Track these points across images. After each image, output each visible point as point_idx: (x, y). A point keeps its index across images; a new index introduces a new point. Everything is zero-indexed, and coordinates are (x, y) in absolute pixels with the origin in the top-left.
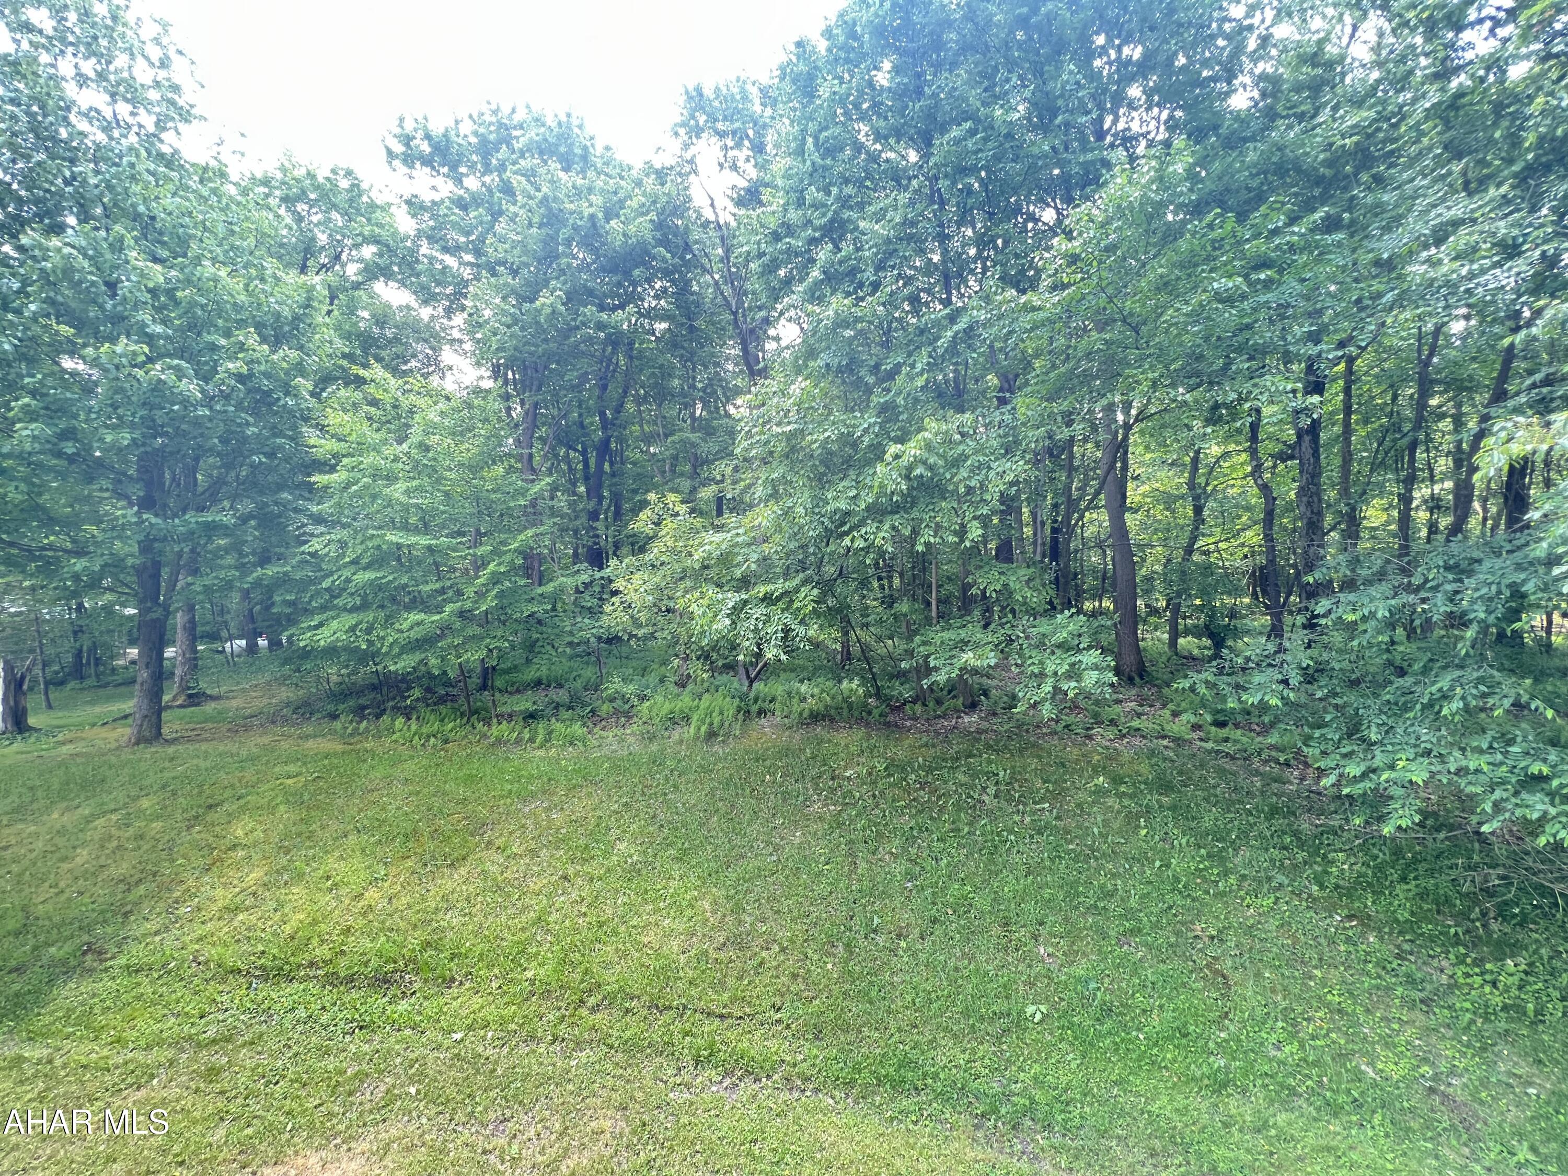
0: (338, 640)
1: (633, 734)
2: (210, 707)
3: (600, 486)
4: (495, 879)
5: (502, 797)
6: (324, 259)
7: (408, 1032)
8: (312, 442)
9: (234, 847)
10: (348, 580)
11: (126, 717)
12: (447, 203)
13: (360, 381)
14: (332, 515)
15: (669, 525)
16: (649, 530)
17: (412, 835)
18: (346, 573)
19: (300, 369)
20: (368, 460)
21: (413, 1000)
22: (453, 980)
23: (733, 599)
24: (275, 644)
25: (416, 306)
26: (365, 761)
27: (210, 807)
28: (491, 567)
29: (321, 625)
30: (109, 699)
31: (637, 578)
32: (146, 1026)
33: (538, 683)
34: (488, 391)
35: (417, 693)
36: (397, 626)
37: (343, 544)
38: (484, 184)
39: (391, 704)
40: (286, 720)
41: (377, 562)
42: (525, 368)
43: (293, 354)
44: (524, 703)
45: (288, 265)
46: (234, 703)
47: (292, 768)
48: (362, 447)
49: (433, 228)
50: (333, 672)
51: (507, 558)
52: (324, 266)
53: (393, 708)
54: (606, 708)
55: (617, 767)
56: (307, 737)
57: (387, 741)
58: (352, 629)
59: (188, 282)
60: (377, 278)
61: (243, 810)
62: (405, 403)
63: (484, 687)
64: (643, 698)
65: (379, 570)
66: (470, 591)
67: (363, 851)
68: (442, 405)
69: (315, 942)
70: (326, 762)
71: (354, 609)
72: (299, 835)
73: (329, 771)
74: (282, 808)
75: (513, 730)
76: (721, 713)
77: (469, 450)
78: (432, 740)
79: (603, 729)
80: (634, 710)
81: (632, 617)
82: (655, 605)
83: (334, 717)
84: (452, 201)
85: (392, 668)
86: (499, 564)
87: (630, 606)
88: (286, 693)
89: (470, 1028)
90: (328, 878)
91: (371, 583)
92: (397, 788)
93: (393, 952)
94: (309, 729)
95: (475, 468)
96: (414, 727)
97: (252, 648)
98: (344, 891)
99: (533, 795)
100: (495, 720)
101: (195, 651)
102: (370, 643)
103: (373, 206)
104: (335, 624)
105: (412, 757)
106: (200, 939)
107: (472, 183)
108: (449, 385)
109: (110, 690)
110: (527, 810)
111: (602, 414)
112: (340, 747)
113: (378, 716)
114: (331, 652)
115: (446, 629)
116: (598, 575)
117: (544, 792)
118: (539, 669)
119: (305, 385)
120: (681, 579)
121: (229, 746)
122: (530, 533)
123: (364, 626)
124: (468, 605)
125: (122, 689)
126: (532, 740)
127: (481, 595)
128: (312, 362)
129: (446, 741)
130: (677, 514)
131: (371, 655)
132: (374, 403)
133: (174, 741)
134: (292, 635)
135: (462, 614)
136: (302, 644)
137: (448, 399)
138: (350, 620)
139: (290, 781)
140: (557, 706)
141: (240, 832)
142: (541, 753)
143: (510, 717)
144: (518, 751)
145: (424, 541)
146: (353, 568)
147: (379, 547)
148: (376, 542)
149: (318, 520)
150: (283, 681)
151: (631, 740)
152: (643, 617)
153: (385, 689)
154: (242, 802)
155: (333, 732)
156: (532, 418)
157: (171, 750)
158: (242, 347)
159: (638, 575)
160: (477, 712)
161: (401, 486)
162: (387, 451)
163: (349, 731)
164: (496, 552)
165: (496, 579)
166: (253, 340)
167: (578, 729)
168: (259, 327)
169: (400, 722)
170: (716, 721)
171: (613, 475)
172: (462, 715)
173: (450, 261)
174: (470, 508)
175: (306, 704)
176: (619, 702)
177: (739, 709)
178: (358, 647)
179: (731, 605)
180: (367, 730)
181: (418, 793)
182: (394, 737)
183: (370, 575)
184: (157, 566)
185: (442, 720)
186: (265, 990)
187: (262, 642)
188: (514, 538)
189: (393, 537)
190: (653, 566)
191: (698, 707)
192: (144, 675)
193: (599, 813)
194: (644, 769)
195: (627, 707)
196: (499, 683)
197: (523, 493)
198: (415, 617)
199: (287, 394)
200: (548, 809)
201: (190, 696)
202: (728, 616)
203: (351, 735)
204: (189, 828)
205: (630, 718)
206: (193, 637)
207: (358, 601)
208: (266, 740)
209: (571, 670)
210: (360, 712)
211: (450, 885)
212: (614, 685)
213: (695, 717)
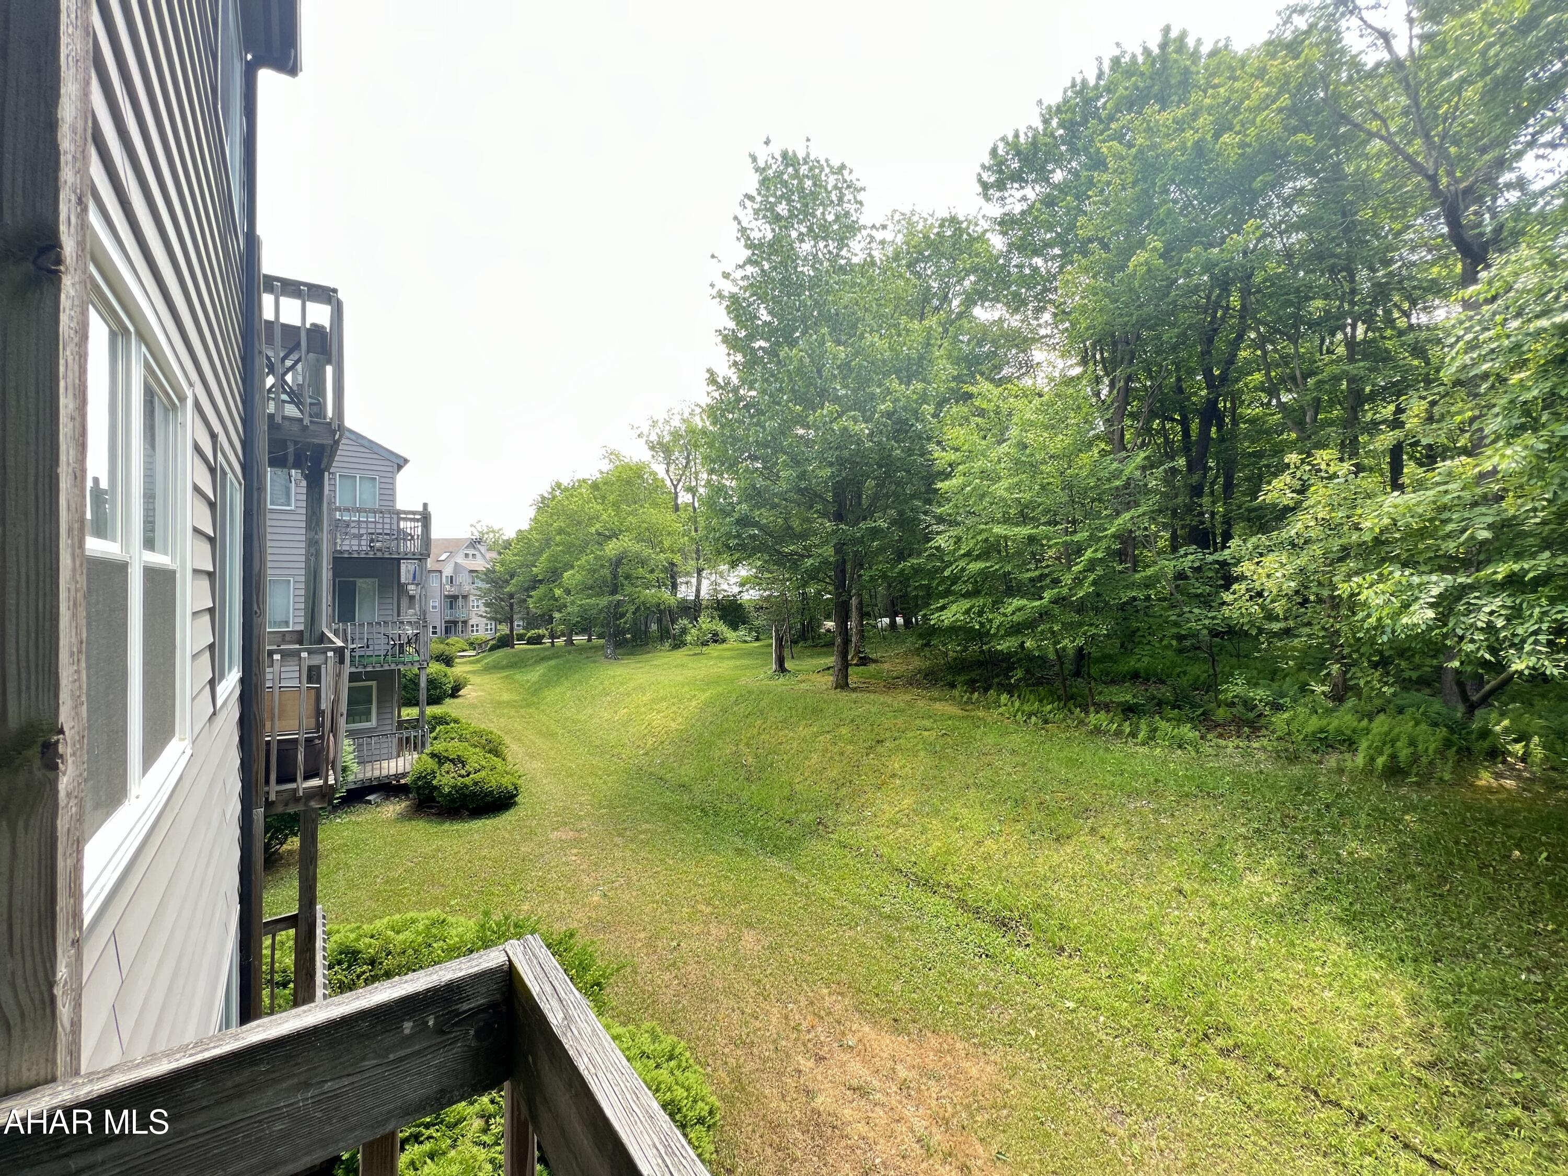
0: (956, 621)
1: (1264, 748)
2: (872, 667)
3: (1203, 455)
4: (1100, 868)
5: (1104, 787)
6: (935, 302)
7: (1025, 978)
8: (936, 455)
9: (894, 776)
10: (963, 570)
11: (828, 669)
12: (1038, 205)
13: (969, 396)
14: (950, 515)
15: (1318, 493)
16: (1288, 499)
17: (1019, 802)
18: (962, 564)
19: (924, 398)
20: (978, 465)
21: (1027, 951)
22: (1062, 949)
23: (1438, 584)
24: (907, 623)
25: (1008, 316)
26: (979, 727)
27: (878, 742)
28: (1089, 554)
29: (943, 608)
30: (819, 655)
31: (1270, 561)
32: (849, 887)
33: (1135, 676)
34: (1079, 378)
35: (1019, 673)
36: (1002, 610)
37: (959, 540)
38: (1070, 172)
39: (996, 680)
40: (919, 685)
41: (984, 555)
42: (1115, 344)
43: (920, 386)
44: (1125, 696)
45: (912, 318)
46: (886, 666)
47: (927, 723)
48: (971, 456)
49: (1022, 238)
50: (953, 649)
51: (1104, 544)
52: (936, 308)
53: (998, 684)
54: (1221, 713)
55: (1240, 783)
56: (935, 700)
57: (995, 713)
58: (967, 612)
59: (857, 354)
60: (975, 304)
61: (899, 748)
62: (1004, 407)
63: (1077, 674)
64: (1277, 708)
65: (987, 560)
66: (1067, 579)
67: (982, 805)
68: (1037, 401)
69: (949, 869)
70: (950, 722)
71: (967, 595)
72: (935, 778)
73: (953, 730)
74: (922, 753)
75: (1112, 722)
76: (1412, 743)
77: (1061, 442)
78: (1034, 719)
79: (1220, 736)
80: (1263, 721)
81: (1263, 607)
82: (1297, 592)
83: (953, 686)
84: (1042, 202)
85: (999, 647)
86: (1096, 551)
87: (1260, 594)
88: (917, 663)
89: (1081, 1002)
90: (957, 819)
91: (982, 572)
92: (1006, 755)
93: (1009, 901)
94: (936, 694)
95: (1069, 456)
96: (1017, 704)
97: (893, 624)
98: (968, 834)
99: (1137, 793)
100: (1092, 709)
101: (862, 625)
102: (982, 625)
103: (972, 240)
104: (954, 608)
105: (1016, 731)
106: (877, 838)
107: (1058, 176)
108: (1041, 382)
109: (819, 650)
110: (1132, 806)
111: (1208, 374)
112: (960, 713)
113: (986, 690)
114: (953, 630)
115: (1044, 615)
116: (1210, 558)
117: (1151, 793)
118: (1140, 660)
119: (928, 409)
120: (1341, 559)
121: (888, 699)
122: (1127, 516)
123: (976, 609)
124: (1065, 591)
125: (825, 649)
126: (1133, 735)
127: (1078, 581)
128: (931, 389)
129: (1046, 722)
130: (1335, 476)
131: (982, 635)
132: (982, 413)
133: (854, 690)
134: (925, 615)
135: (1058, 601)
136: (932, 622)
137: (1040, 396)
138: (965, 604)
139: (926, 733)
140: (1160, 704)
141: (896, 765)
142: (1144, 750)
143: (1107, 707)
144: (1118, 745)
145: (1025, 531)
146: (967, 559)
147: (986, 540)
148: (984, 536)
149: (940, 520)
150: (918, 652)
151: (1261, 755)
152: (1279, 608)
153: (989, 667)
154: (897, 742)
155: (953, 698)
156: (1126, 394)
157: (854, 695)
158: (889, 392)
159: (1271, 557)
160: (1072, 697)
161: (1004, 483)
162: (993, 455)
163: (965, 699)
164: (1094, 539)
165: (1092, 565)
166: (895, 385)
167: (1187, 732)
168: (898, 372)
169: (1004, 698)
170: (1404, 753)
171: (1222, 439)
172: (1059, 699)
173: (1038, 261)
174: (1064, 497)
175: (933, 673)
176: (1240, 708)
177: (1448, 744)
178: (972, 628)
179: (1435, 591)
180: (978, 701)
181: (1024, 764)
182: (1001, 710)
183: (980, 565)
184: (844, 562)
185: (1041, 701)
186: (917, 893)
187: (900, 620)
188: (1111, 523)
189: (998, 530)
190: (1294, 545)
191: (1367, 731)
192: (839, 640)
193: (1219, 832)
194: (1282, 796)
195: (1251, 715)
196: (1095, 670)
197: (1116, 475)
198: (1017, 602)
199: (917, 420)
200: (1155, 811)
201: (861, 658)
202: (1432, 605)
203: (966, 703)
204: (867, 755)
205: (1259, 729)
206: (863, 615)
207: (970, 587)
208: (908, 697)
209: (1174, 665)
210: (972, 685)
211: (1056, 859)
212: (1236, 688)
213: (1364, 744)
